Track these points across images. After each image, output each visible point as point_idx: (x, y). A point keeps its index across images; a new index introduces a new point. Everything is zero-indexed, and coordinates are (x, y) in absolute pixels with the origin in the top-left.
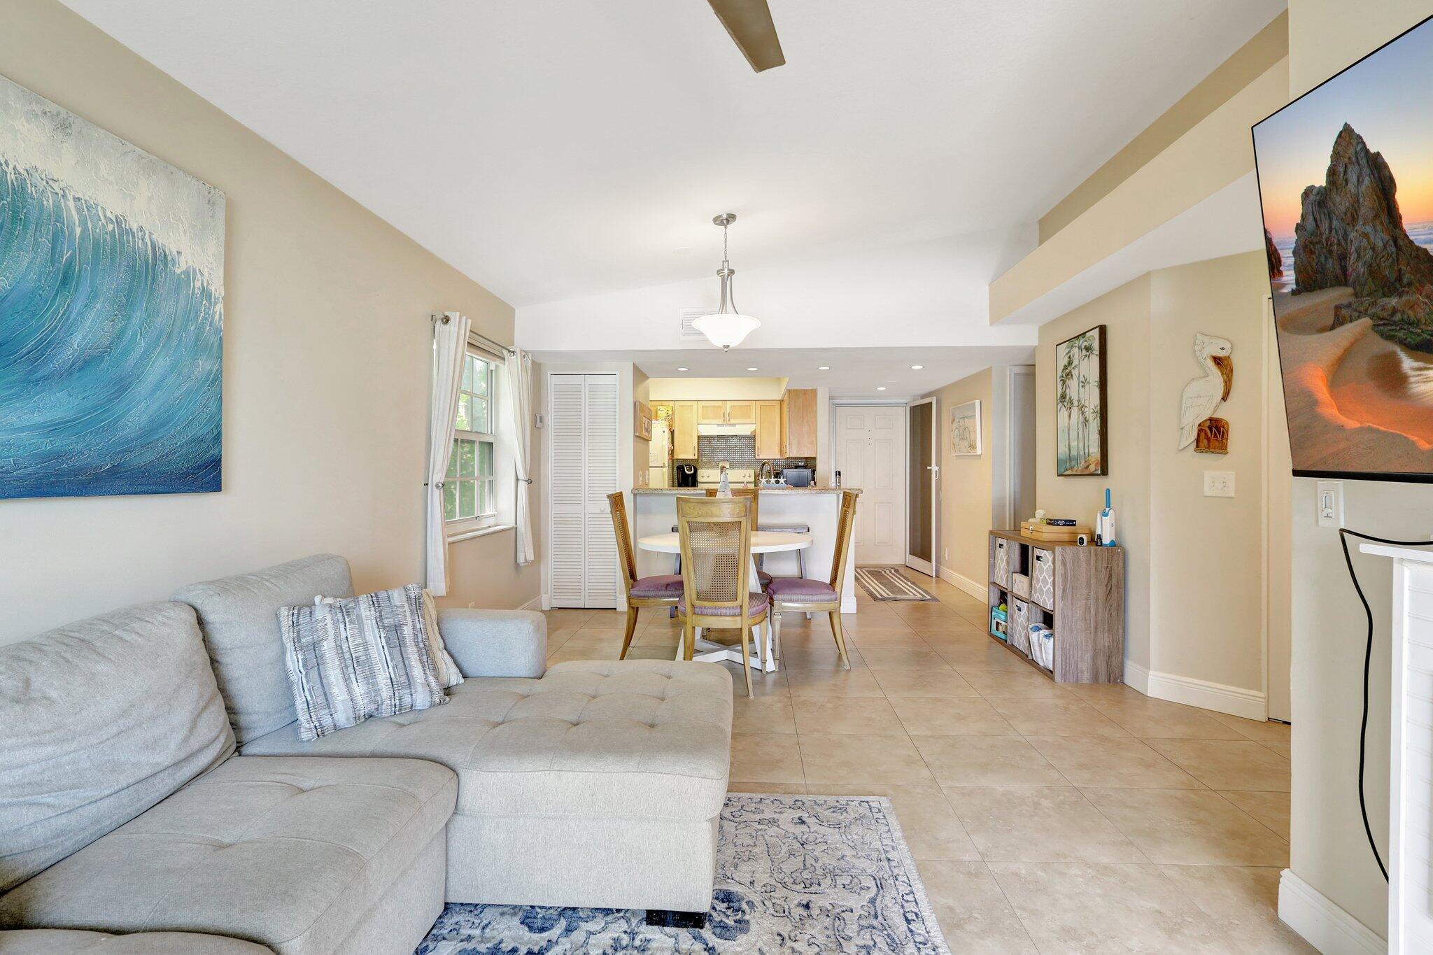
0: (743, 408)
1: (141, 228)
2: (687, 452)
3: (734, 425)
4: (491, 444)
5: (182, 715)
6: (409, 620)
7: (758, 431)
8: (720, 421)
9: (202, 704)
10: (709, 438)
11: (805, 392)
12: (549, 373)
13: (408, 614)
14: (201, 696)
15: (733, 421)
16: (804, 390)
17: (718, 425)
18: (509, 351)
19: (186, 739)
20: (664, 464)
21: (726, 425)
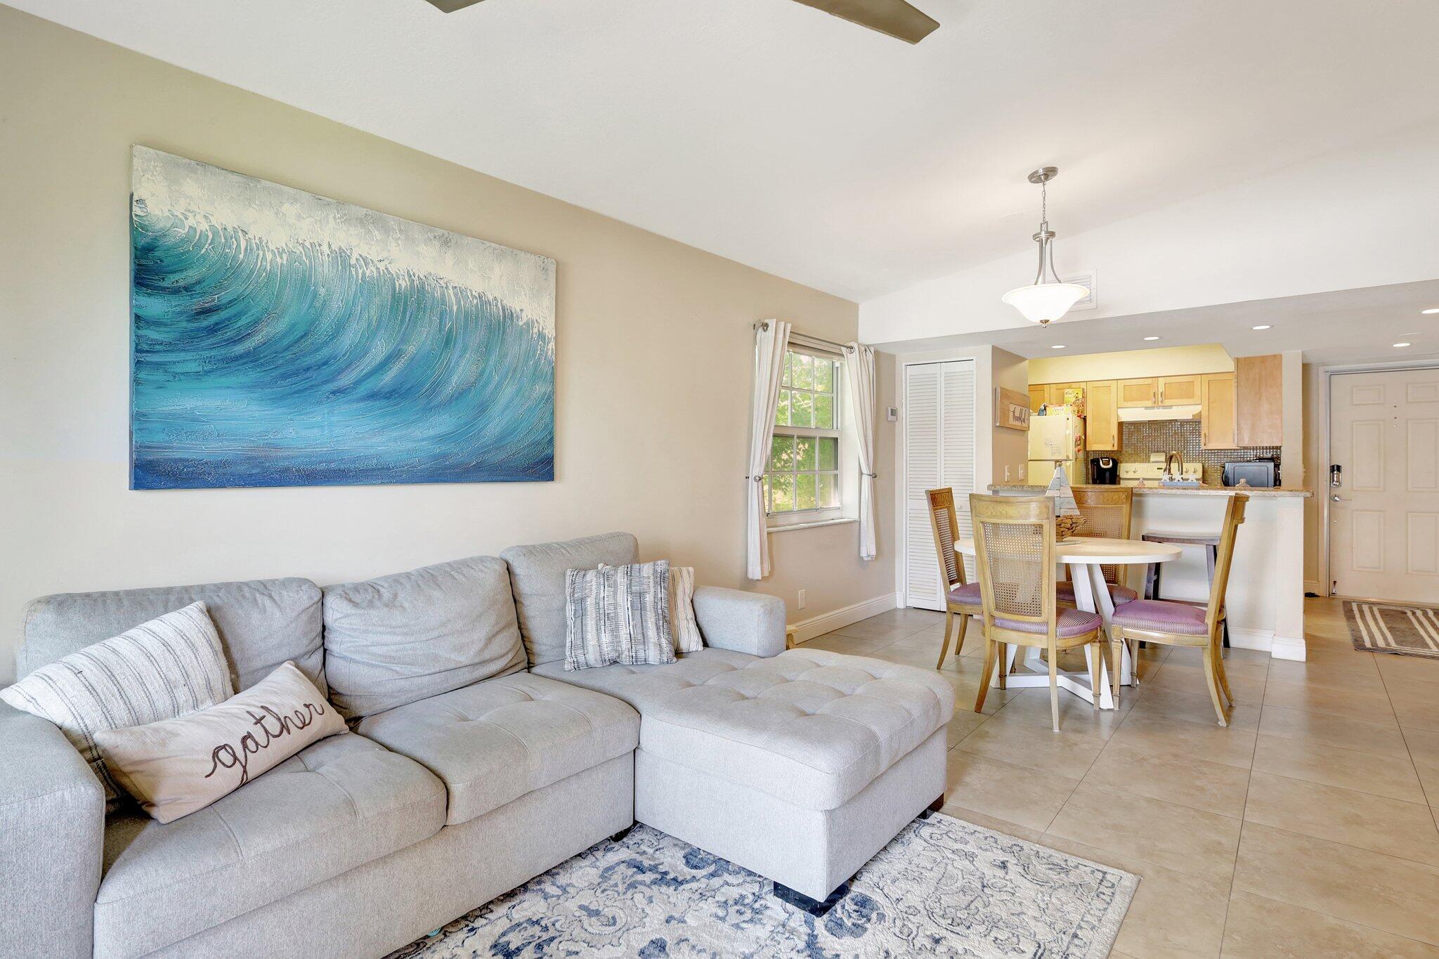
0: (1183, 387)
1: (495, 299)
2: (1103, 441)
3: (1171, 407)
4: (836, 440)
5: (481, 634)
6: (652, 590)
7: (1204, 414)
8: (1149, 403)
9: (496, 629)
10: (1137, 425)
11: (1263, 359)
12: (904, 364)
13: (652, 584)
14: (497, 623)
15: (1167, 402)
16: (1262, 357)
17: (1146, 408)
18: (847, 347)
19: (482, 650)
20: (1068, 456)
21: (1158, 407)
